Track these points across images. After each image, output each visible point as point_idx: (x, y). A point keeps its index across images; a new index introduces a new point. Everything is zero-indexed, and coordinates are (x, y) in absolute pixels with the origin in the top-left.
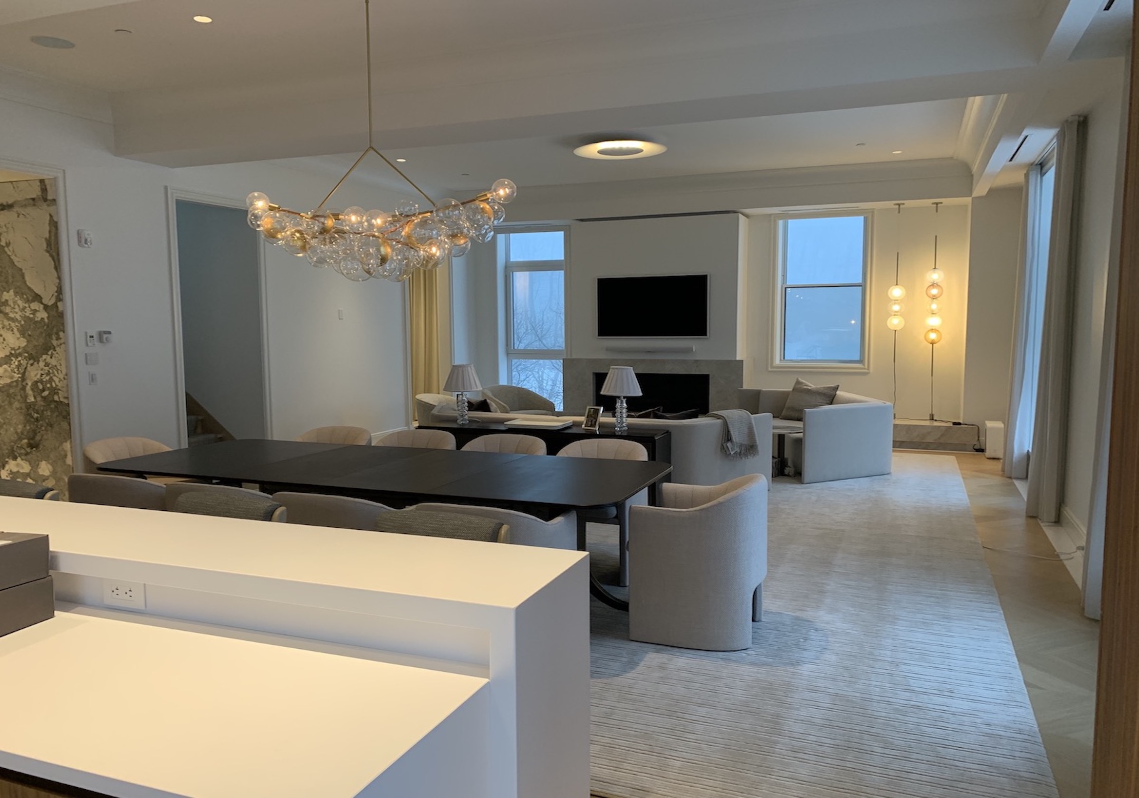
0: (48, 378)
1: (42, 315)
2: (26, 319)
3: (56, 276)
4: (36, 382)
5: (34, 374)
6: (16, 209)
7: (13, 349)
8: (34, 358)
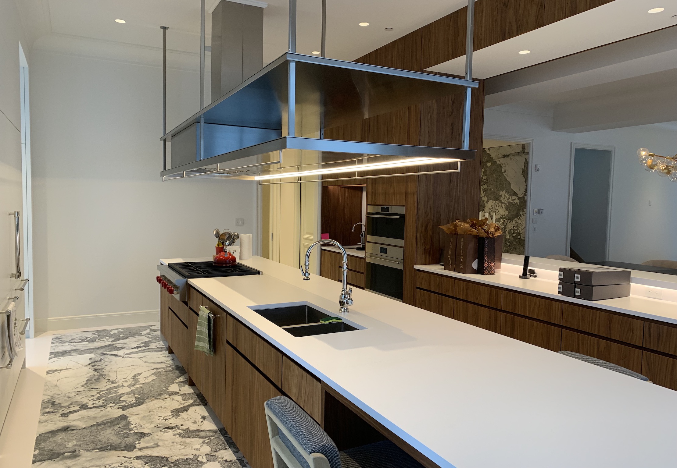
0: (516, 228)
1: (517, 201)
2: (509, 203)
3: (525, 185)
4: (511, 230)
5: (510, 226)
6: (510, 157)
7: (502, 215)
8: (511, 219)
